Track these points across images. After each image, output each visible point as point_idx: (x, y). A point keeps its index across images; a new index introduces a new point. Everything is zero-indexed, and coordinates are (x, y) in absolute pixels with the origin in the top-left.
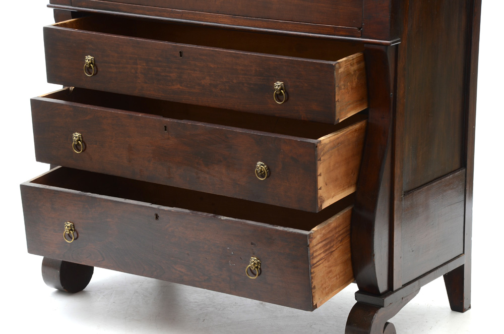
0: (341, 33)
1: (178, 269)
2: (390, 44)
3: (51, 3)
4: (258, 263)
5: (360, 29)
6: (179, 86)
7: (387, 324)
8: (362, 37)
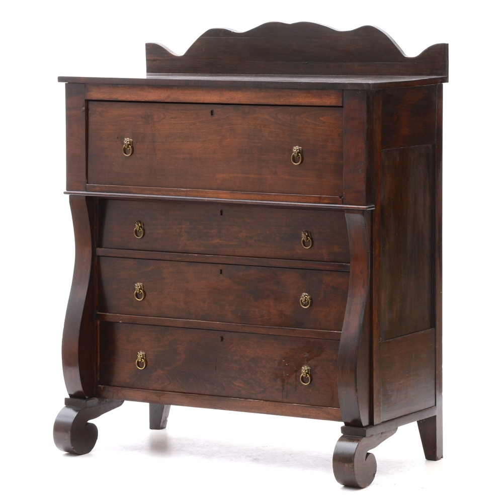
0: (325, 201)
1: (237, 385)
2: (366, 208)
3: (67, 190)
4: (308, 369)
5: (341, 197)
6: (218, 240)
7: (368, 454)
8: (343, 204)
